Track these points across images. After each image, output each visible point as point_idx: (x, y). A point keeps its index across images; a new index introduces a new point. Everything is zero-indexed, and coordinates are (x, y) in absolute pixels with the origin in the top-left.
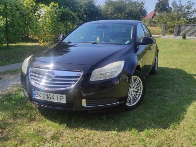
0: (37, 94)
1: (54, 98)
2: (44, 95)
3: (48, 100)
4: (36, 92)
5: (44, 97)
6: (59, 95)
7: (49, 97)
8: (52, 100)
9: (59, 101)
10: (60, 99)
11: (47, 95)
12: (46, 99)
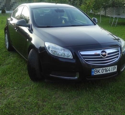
0: (97, 71)
1: (110, 70)
2: (103, 70)
3: (106, 73)
4: (95, 70)
5: (103, 72)
6: (113, 67)
7: (107, 70)
8: (109, 72)
9: (113, 71)
10: (114, 69)
11: (105, 69)
12: (104, 73)
